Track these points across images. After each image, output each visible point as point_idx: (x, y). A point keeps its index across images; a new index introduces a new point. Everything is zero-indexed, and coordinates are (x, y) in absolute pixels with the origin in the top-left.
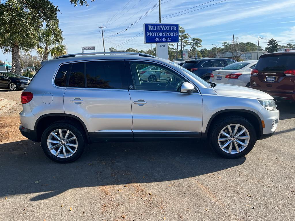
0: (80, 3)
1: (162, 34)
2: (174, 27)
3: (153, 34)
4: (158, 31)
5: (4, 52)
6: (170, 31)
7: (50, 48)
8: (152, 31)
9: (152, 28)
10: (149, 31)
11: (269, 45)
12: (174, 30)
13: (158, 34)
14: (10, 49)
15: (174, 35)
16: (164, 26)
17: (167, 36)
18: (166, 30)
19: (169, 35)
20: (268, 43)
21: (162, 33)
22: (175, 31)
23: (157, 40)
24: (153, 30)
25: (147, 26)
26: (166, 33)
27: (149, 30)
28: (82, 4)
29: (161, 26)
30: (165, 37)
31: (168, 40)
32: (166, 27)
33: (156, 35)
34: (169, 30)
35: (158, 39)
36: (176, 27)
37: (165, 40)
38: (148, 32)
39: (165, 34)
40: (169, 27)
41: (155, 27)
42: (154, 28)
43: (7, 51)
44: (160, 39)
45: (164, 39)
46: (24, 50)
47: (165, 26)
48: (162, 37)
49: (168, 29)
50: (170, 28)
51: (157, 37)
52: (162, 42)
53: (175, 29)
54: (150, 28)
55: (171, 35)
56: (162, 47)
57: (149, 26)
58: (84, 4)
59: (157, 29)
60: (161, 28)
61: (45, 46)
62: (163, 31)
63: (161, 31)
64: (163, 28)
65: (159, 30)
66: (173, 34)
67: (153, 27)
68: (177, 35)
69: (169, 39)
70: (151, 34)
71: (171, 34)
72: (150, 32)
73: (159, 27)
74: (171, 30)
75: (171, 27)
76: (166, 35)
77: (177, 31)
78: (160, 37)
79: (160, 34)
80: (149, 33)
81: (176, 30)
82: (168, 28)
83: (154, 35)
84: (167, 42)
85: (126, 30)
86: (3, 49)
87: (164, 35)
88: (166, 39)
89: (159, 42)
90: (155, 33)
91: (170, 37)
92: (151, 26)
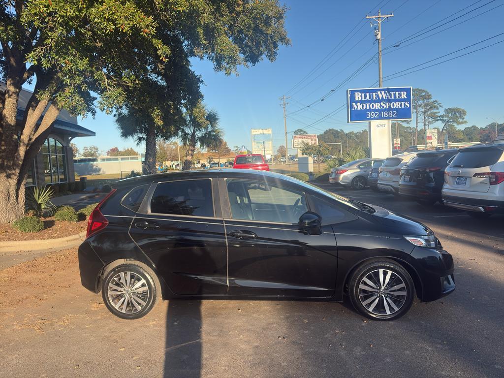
2: (402, 93)
3: (363, 106)
4: (372, 101)
5: (136, 142)
6: (396, 100)
7: (199, 134)
8: (361, 102)
9: (361, 96)
10: (356, 102)
12: (403, 98)
13: (373, 105)
14: (145, 137)
15: (403, 107)
16: (383, 92)
17: (390, 109)
18: (388, 98)
19: (393, 106)
21: (379, 104)
22: (404, 100)
23: (371, 116)
24: (363, 99)
25: (352, 93)
26: (387, 103)
27: (357, 99)
29: (379, 92)
30: (386, 110)
31: (390, 115)
32: (388, 94)
33: (368, 108)
34: (393, 98)
35: (373, 114)
36: (406, 93)
37: (386, 115)
38: (354, 104)
39: (386, 104)
40: (392, 93)
41: (368, 94)
42: (366, 96)
43: (140, 139)
44: (376, 114)
45: (384, 114)
46: (164, 138)
47: (385, 93)
48: (380, 111)
49: (391, 98)
50: (395, 95)
51: (370, 110)
52: (380, 118)
53: (404, 95)
54: (358, 96)
55: (397, 107)
56: (380, 128)
57: (356, 93)
59: (370, 98)
60: (378, 96)
61: (192, 131)
62: (383, 100)
63: (379, 101)
64: (382, 95)
65: (374, 99)
66: (401, 105)
67: (363, 95)
68: (408, 105)
69: (393, 114)
70: (359, 107)
71: (397, 105)
72: (359, 104)
73: (374, 94)
74: (397, 98)
75: (397, 93)
76: (387, 108)
77: (408, 99)
78: (375, 110)
79: (377, 106)
80: (356, 105)
81: (406, 97)
82: (390, 95)
83: (365, 108)
84: (389, 118)
85: (322, 100)
86: (136, 138)
87: (383, 107)
88: (388, 114)
89: (375, 119)
90: (368, 104)
91: (396, 109)
92: (360, 94)
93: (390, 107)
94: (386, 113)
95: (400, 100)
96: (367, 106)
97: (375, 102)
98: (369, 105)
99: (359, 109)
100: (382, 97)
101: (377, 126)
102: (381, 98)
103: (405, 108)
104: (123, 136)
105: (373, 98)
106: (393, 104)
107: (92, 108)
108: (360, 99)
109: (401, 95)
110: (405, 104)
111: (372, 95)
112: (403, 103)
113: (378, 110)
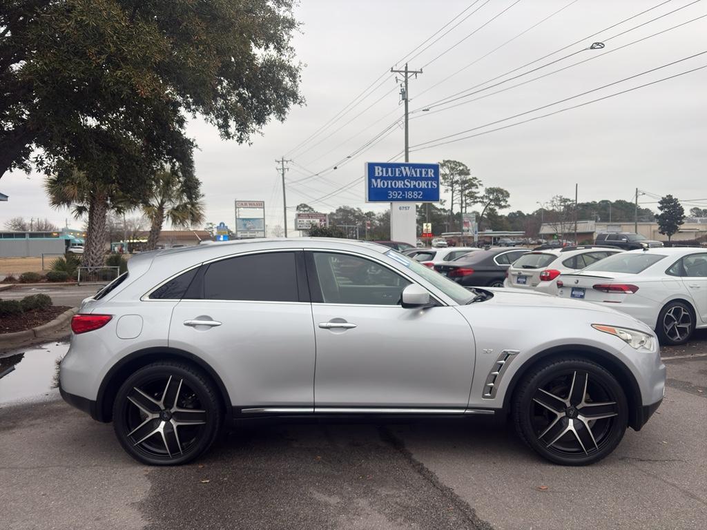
0: (238, 141)
1: (404, 184)
2: (429, 170)
3: (384, 183)
4: (394, 178)
6: (421, 179)
7: (168, 206)
8: (382, 178)
9: (382, 171)
10: (376, 178)
11: (661, 209)
12: (429, 176)
13: (395, 183)
14: (88, 207)
15: (430, 187)
16: (407, 168)
17: (415, 189)
18: (412, 175)
19: (419, 185)
20: (660, 205)
21: (403, 182)
22: (431, 179)
23: (393, 196)
24: (384, 175)
25: (371, 167)
26: (412, 182)
27: (377, 175)
28: (242, 142)
29: (403, 168)
30: (410, 189)
31: (415, 196)
32: (413, 171)
33: (390, 186)
34: (418, 175)
35: (395, 193)
36: (433, 171)
37: (410, 196)
38: (373, 180)
39: (410, 183)
40: (418, 170)
41: (390, 169)
42: (387, 172)
43: (80, 210)
44: (399, 194)
45: (408, 194)
46: (116, 209)
47: (409, 168)
48: (404, 190)
49: (416, 175)
50: (421, 173)
51: (392, 189)
52: (404, 199)
53: (431, 173)
54: (378, 171)
55: (423, 187)
56: (403, 211)
57: (376, 168)
58: (244, 142)
59: (392, 174)
60: (401, 172)
61: (160, 202)
62: (407, 177)
63: (402, 178)
64: (406, 171)
65: (397, 175)
66: (428, 185)
67: (384, 169)
68: (434, 184)
69: (419, 194)
70: (380, 184)
71: (423, 185)
72: (379, 180)
74: (423, 176)
75: (423, 170)
76: (412, 187)
77: (436, 179)
78: (398, 189)
79: (400, 184)
80: (376, 181)
81: (433, 176)
82: (416, 172)
83: (386, 185)
84: (413, 200)
85: (335, 168)
86: (73, 208)
87: (407, 186)
88: (413, 194)
89: (397, 200)
90: (389, 182)
91: (421, 189)
92: (380, 168)
93: (415, 186)
94: (410, 193)
95: (427, 179)
96: (389, 184)
97: (398, 179)
98: (391, 183)
99: (379, 186)
100: (406, 173)
101: (400, 208)
102: (404, 175)
103: (432, 188)
104: (54, 203)
105: (395, 175)
106: (419, 183)
107: (26, 165)
108: (381, 174)
109: (427, 173)
110: (432, 184)
111: (395, 170)
112: (430, 182)
113: (401, 189)
